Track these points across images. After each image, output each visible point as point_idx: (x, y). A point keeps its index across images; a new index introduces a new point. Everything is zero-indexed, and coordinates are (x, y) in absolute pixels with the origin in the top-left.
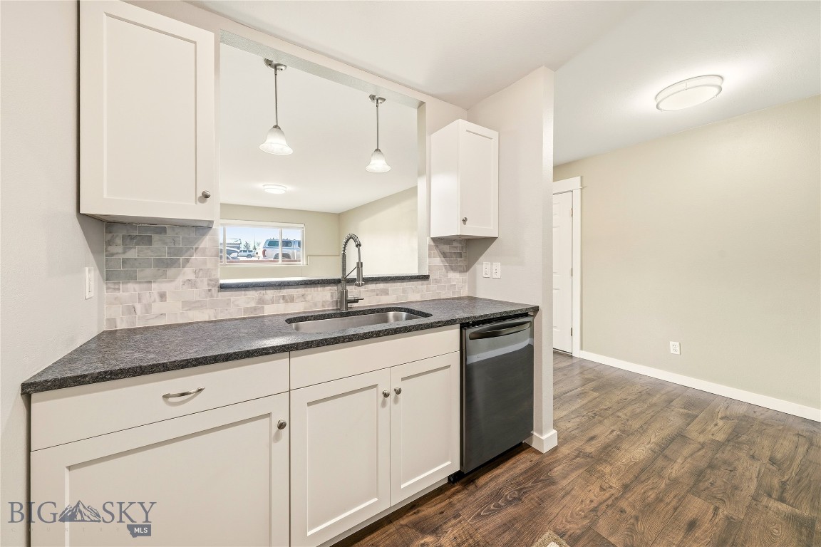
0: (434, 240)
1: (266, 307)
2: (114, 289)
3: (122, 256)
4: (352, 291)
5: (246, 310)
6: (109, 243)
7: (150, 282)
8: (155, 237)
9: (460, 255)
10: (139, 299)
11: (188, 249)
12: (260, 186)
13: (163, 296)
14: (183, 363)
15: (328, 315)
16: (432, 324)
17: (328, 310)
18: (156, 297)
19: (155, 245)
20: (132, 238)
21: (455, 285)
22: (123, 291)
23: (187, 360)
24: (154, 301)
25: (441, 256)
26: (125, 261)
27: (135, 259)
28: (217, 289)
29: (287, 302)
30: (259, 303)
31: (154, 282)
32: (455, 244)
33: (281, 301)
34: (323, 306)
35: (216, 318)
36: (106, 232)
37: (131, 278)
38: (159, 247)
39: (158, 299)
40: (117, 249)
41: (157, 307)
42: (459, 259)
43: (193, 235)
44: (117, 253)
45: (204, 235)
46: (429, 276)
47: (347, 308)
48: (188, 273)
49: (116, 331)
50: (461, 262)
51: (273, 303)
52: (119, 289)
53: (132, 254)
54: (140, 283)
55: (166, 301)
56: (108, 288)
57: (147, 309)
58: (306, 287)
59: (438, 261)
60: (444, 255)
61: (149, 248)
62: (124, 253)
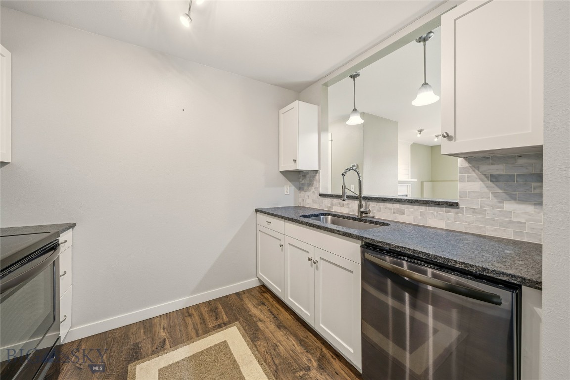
1: (334, 207)
5: (327, 207)
10: (304, 197)
11: (313, 180)
18: (307, 197)
21: (521, 223)
25: (485, 179)
28: (319, 196)
32: (521, 161)
43: (314, 175)
45: (317, 174)
46: (457, 203)
48: (313, 189)
51: (336, 206)
52: (301, 193)
55: (309, 199)
57: (306, 200)
59: (478, 186)
60: (493, 178)
61: (306, 180)
62: (302, 181)
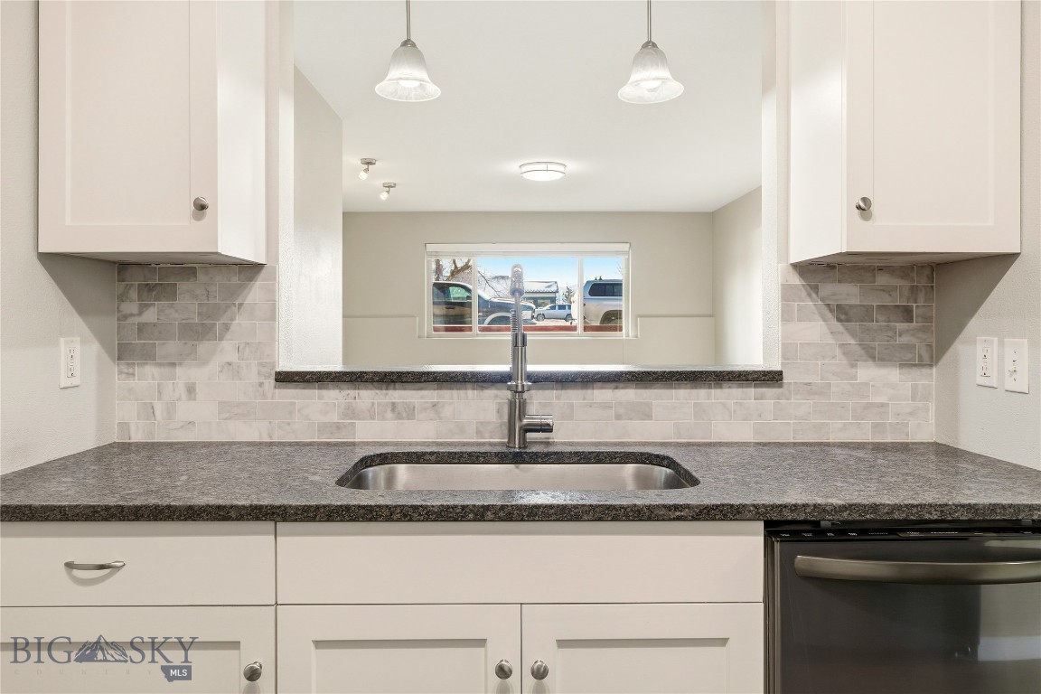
0: (804, 269)
1: (359, 425)
2: (128, 374)
3: (137, 320)
4: (540, 405)
5: (323, 428)
6: (122, 298)
7: (173, 365)
8: (183, 286)
9: (907, 314)
10: (160, 393)
11: (228, 307)
12: (513, 167)
13: (191, 390)
14: (87, 511)
15: (470, 454)
16: (649, 507)
17: (491, 444)
18: (181, 390)
19: (180, 302)
20: (150, 288)
21: (882, 405)
22: (139, 380)
23: (93, 507)
24: (179, 399)
25: (829, 315)
26: (142, 328)
27: (155, 325)
28: (272, 381)
29: (399, 417)
30: (345, 416)
31: (180, 364)
32: (883, 280)
33: (389, 414)
34: (479, 433)
35: (271, 437)
36: (119, 281)
37: (148, 356)
38: (186, 304)
39: (184, 396)
40: (131, 307)
41: (185, 410)
42: (901, 326)
43: (235, 280)
44: (132, 315)
45: (251, 279)
46: (780, 373)
47: (524, 443)
48: (227, 350)
49: (130, 444)
50: (906, 334)
51: (372, 418)
52: (134, 375)
53: (150, 316)
54: (160, 365)
55: (195, 399)
56: (120, 373)
57: (170, 410)
58: (440, 388)
59: (817, 330)
60: (842, 313)
61: (171, 307)
62: (140, 313)
